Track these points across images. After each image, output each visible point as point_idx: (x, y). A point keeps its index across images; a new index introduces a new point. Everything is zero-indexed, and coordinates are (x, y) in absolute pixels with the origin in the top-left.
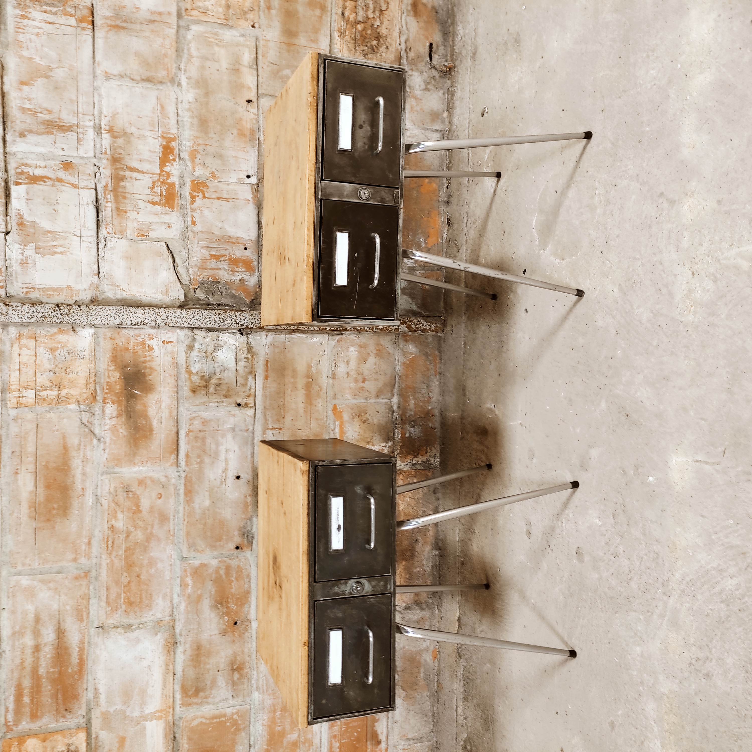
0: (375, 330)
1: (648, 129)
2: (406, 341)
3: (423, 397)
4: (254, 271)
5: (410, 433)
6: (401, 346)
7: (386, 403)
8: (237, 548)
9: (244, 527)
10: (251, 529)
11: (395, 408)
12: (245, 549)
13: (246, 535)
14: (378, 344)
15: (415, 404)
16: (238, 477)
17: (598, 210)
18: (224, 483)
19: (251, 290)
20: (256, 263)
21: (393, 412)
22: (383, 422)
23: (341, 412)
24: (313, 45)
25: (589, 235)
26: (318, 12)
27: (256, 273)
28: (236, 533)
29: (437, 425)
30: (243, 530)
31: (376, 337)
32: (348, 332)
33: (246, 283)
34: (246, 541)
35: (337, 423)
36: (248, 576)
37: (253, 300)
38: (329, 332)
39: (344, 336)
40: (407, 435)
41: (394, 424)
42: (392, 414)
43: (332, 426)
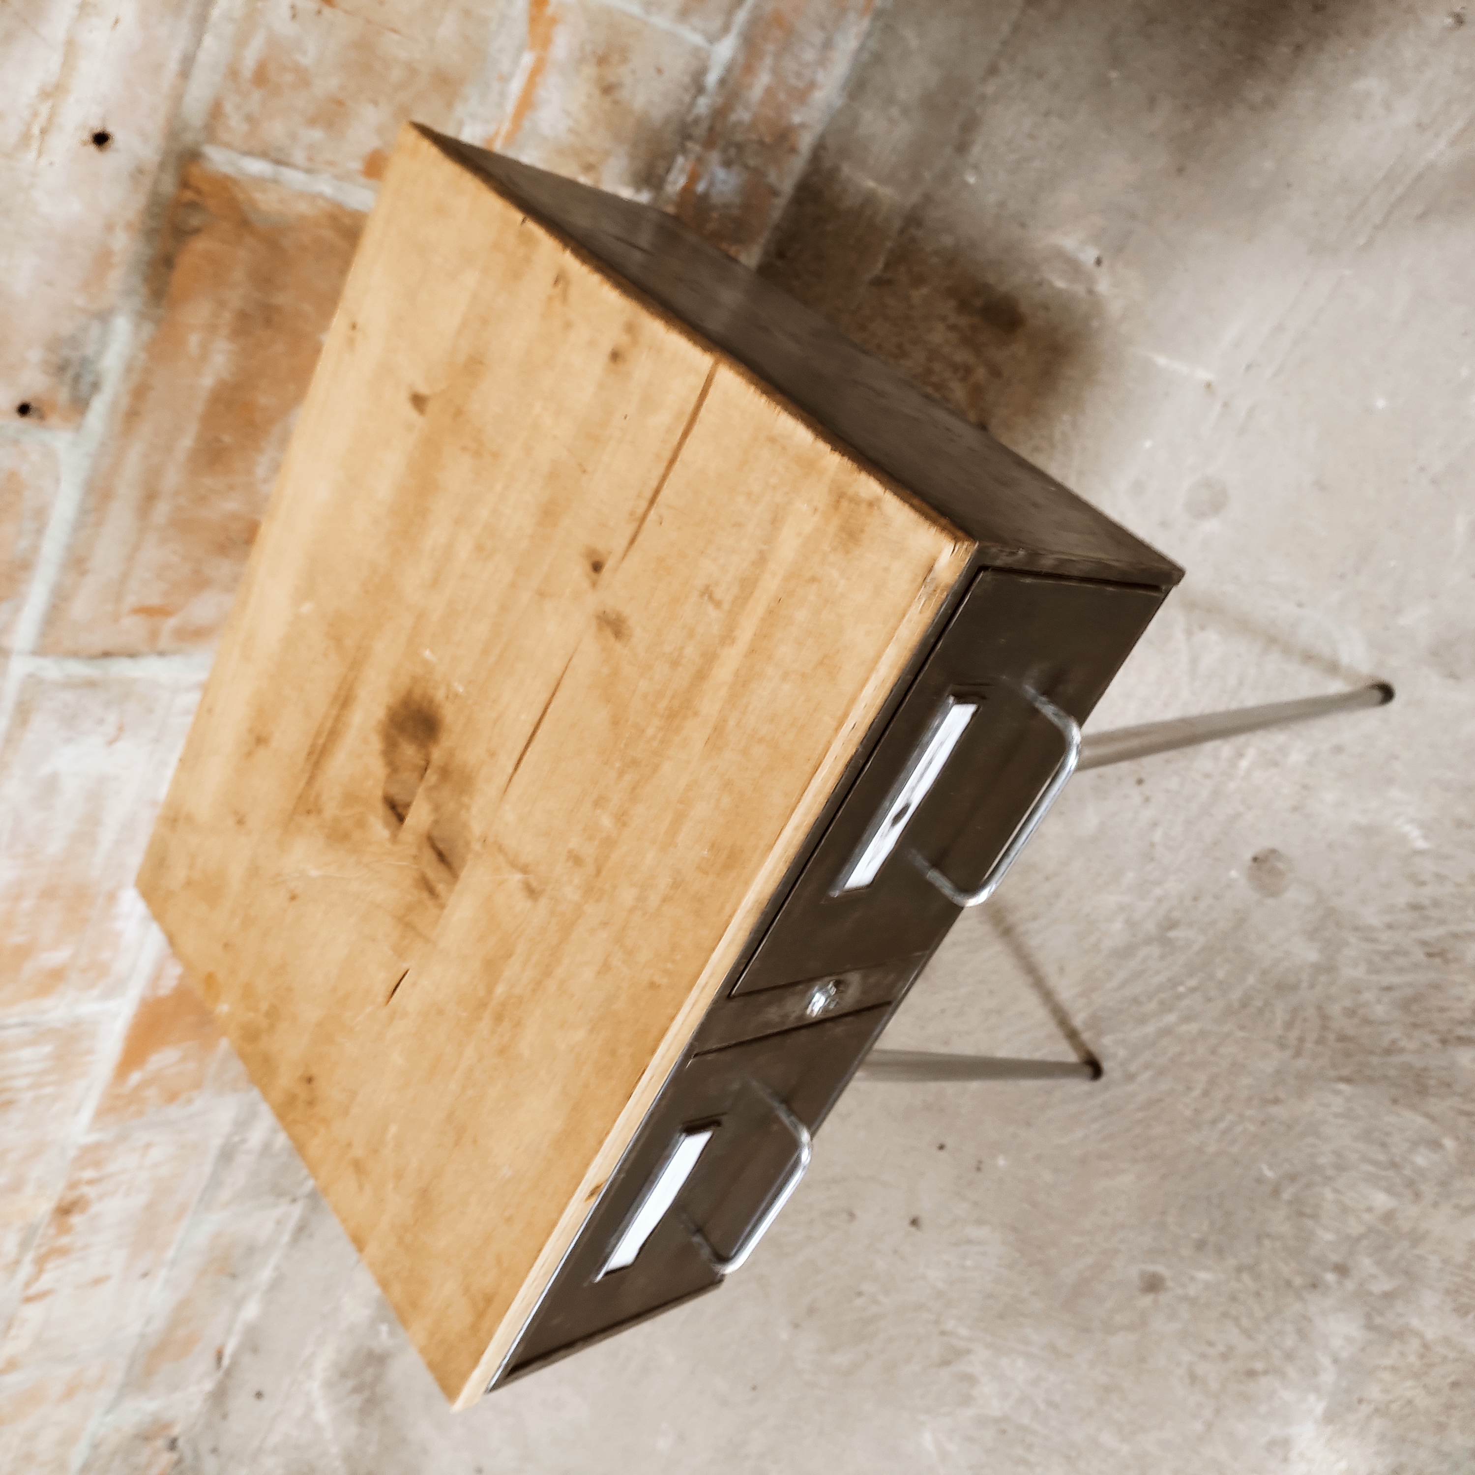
3: (799, 75)
5: (711, 184)
7: (696, 51)
8: (24, 410)
9: (74, 341)
10: (100, 353)
11: (712, 79)
12: (54, 420)
13: (70, 373)
15: (769, 92)
16: (101, 139)
18: (35, 145)
21: (700, 89)
22: (657, 115)
23: (553, 21)
28: (35, 355)
29: (787, 186)
30: (66, 352)
34: (63, 395)
35: (528, 59)
36: (41, 515)
40: (701, 187)
41: (685, 133)
42: (695, 98)
43: (505, 65)
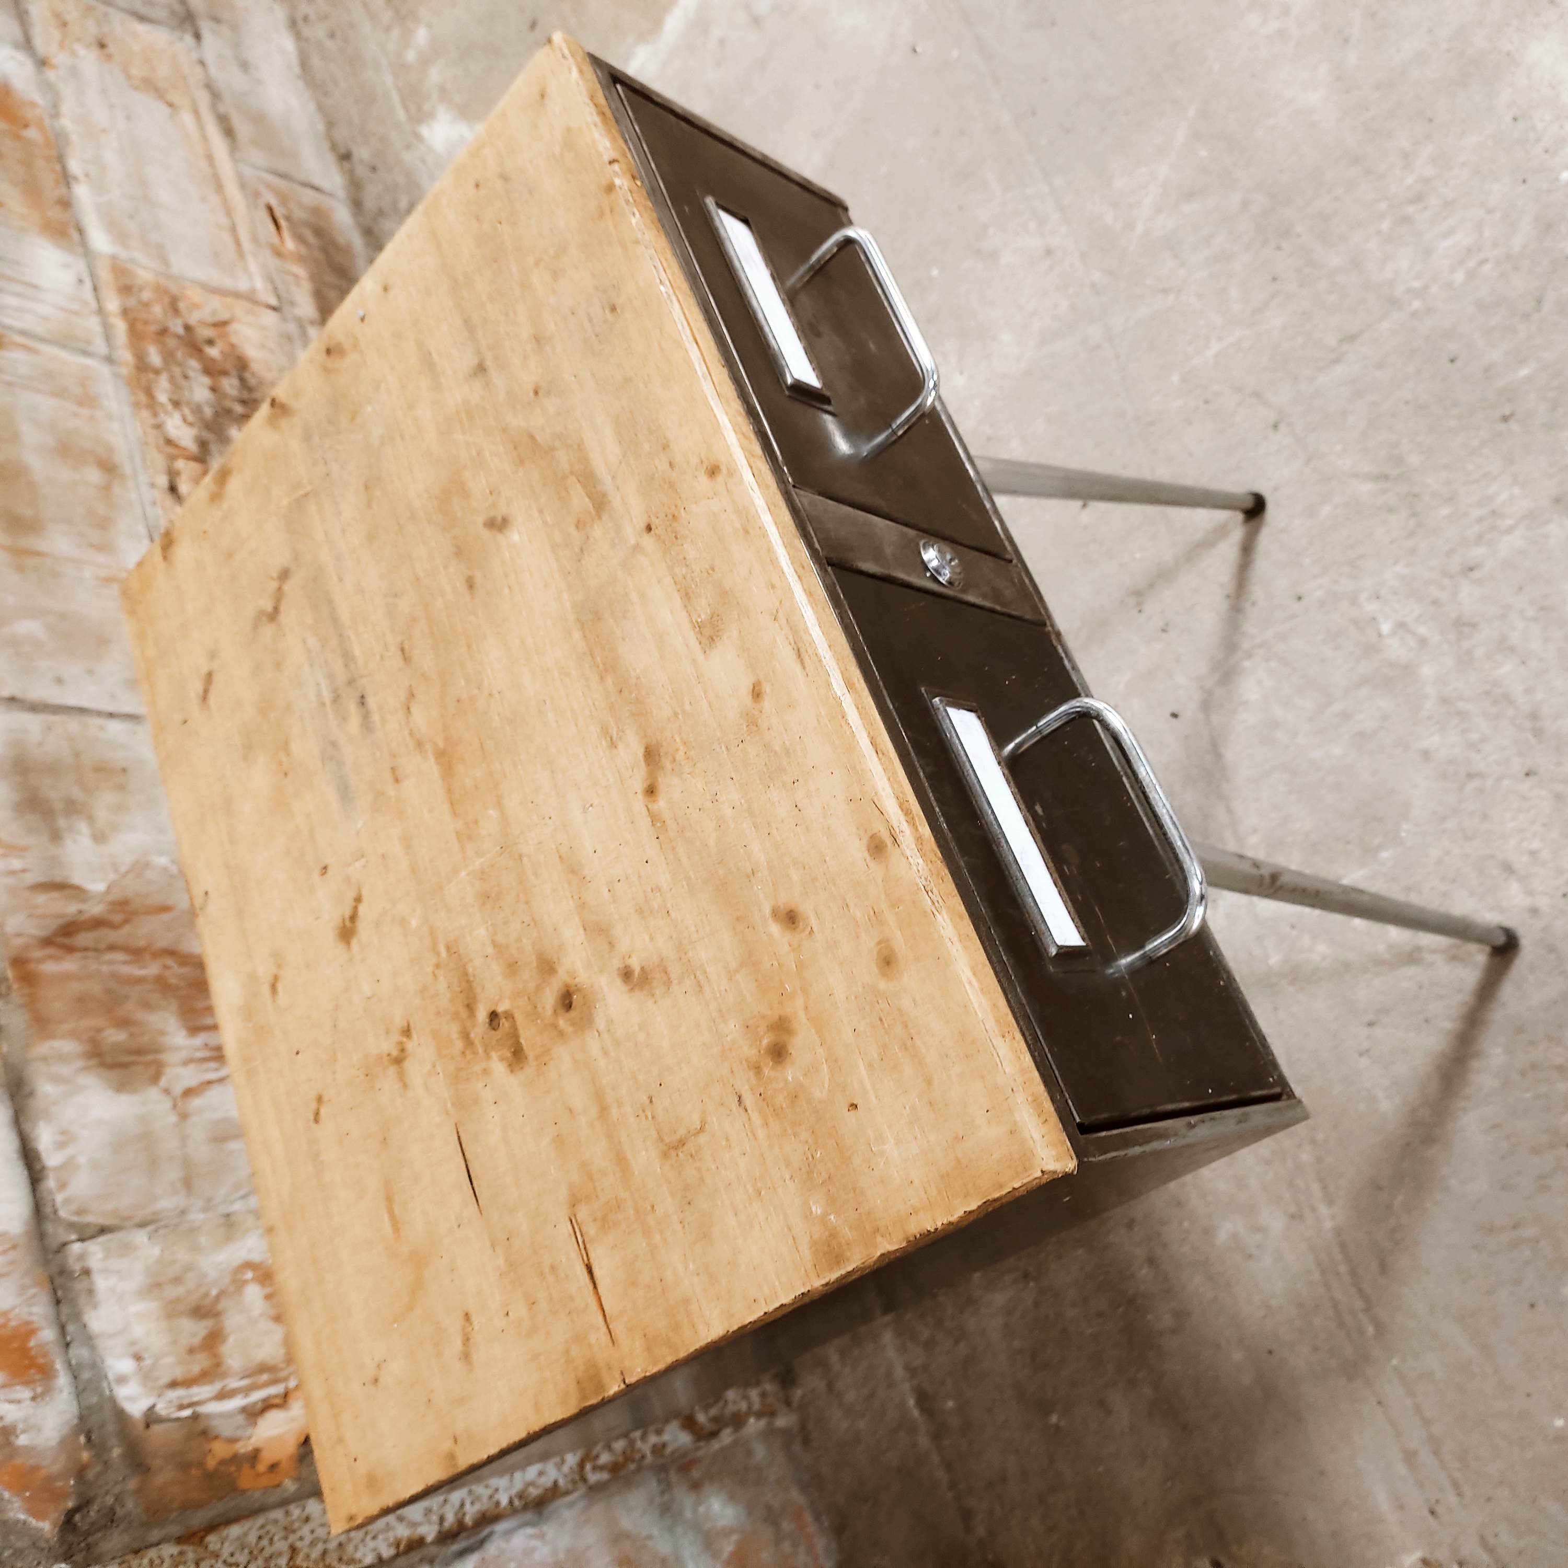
0: (593, 1477)
1: (1524, 372)
2: (696, 1486)
4: (46, 1373)
6: (688, 1514)
14: (617, 1537)
17: (1427, 671)
19: (54, 1465)
20: (48, 1334)
24: (101, 558)
25: (1426, 755)
26: (94, 475)
27: (63, 1380)
31: (598, 1509)
32: (500, 1527)
33: (22, 1440)
37: (70, 1514)
38: (433, 1550)
39: (491, 1549)
